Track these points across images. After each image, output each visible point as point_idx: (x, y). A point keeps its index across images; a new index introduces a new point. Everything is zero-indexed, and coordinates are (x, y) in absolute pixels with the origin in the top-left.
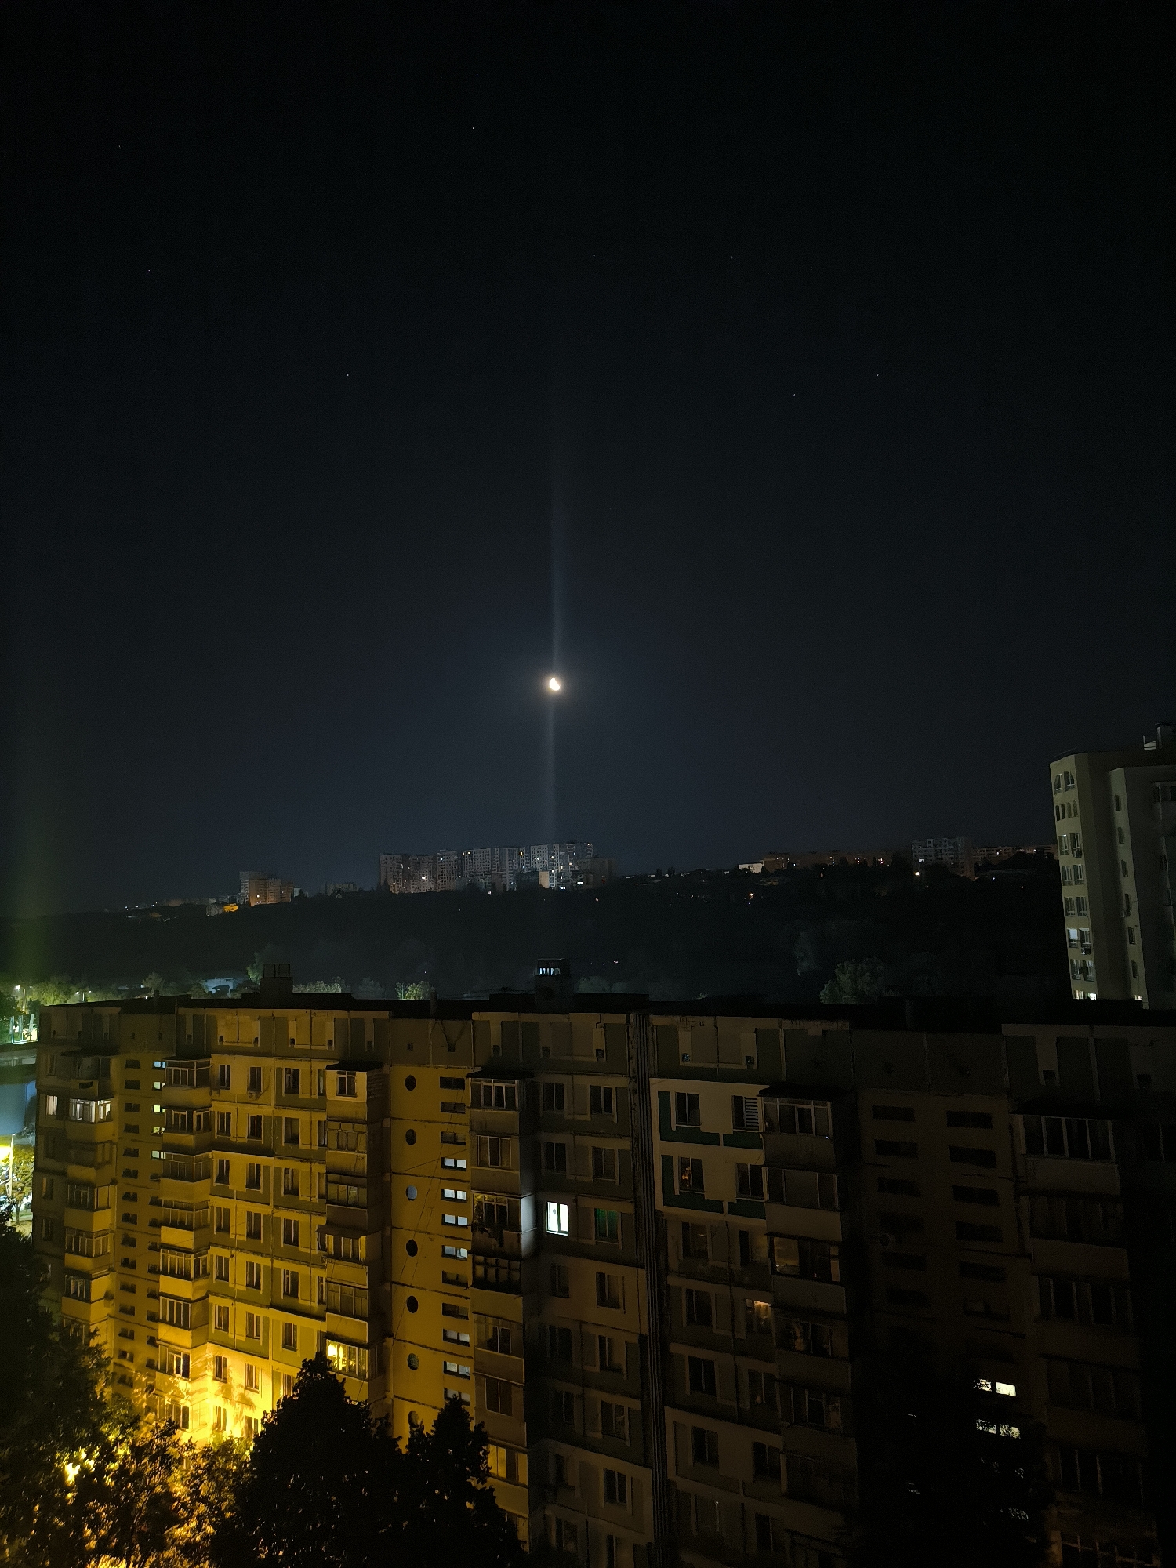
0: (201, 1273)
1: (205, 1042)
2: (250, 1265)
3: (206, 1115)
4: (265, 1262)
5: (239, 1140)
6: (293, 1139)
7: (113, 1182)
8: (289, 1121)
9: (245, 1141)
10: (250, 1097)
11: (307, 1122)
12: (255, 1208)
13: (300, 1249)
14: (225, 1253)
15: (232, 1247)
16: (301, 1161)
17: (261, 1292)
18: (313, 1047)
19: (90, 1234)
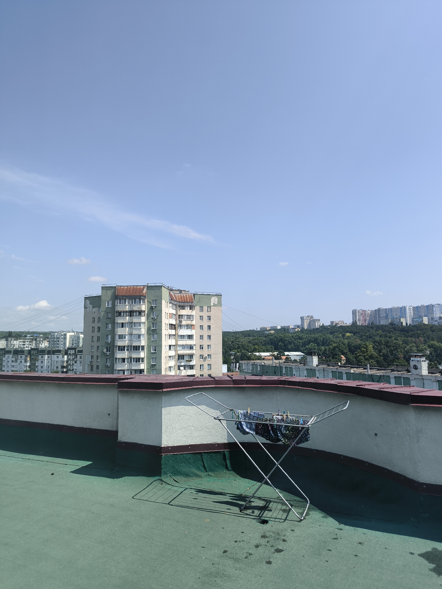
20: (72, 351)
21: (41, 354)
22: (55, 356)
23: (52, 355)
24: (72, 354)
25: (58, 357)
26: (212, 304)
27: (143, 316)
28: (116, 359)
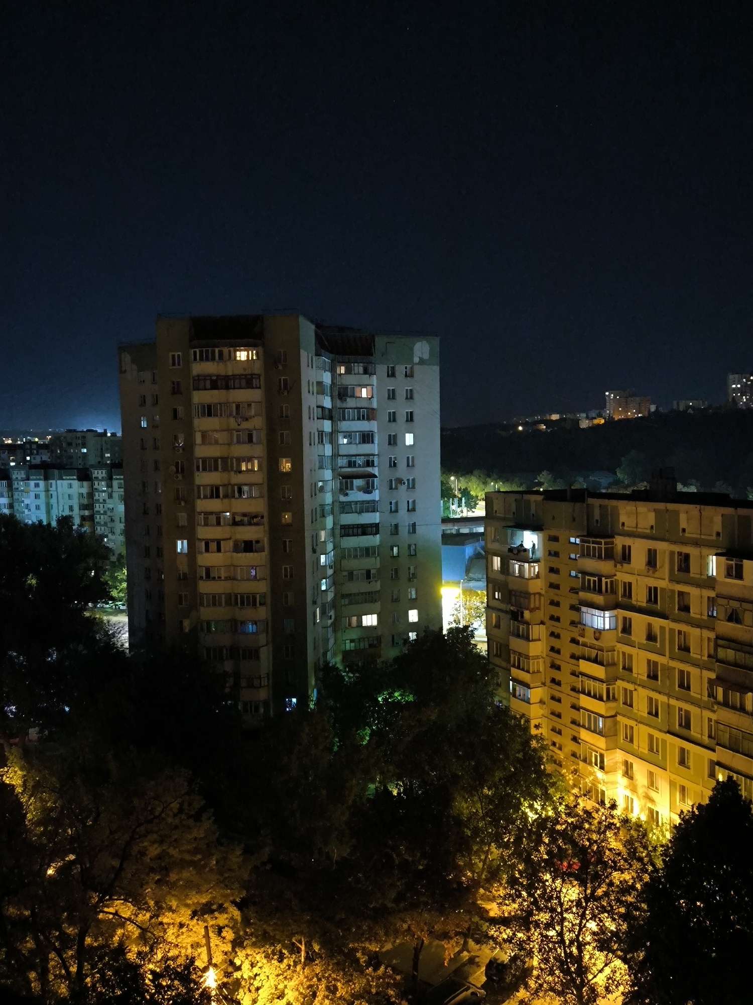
0: (610, 697)
1: (610, 526)
2: (650, 699)
3: (612, 582)
4: (662, 699)
5: (639, 604)
6: (686, 608)
7: (542, 623)
8: (681, 594)
9: (644, 605)
10: (648, 572)
11: (697, 597)
12: (654, 657)
13: (692, 694)
14: (630, 687)
15: (635, 684)
16: (692, 627)
17: (660, 720)
18: (703, 537)
19: (527, 657)
20: (100, 471)
21: (34, 477)
22: (65, 483)
23: (58, 481)
24: (100, 478)
25: (70, 486)
26: (416, 360)
27: (257, 388)
28: (199, 487)
